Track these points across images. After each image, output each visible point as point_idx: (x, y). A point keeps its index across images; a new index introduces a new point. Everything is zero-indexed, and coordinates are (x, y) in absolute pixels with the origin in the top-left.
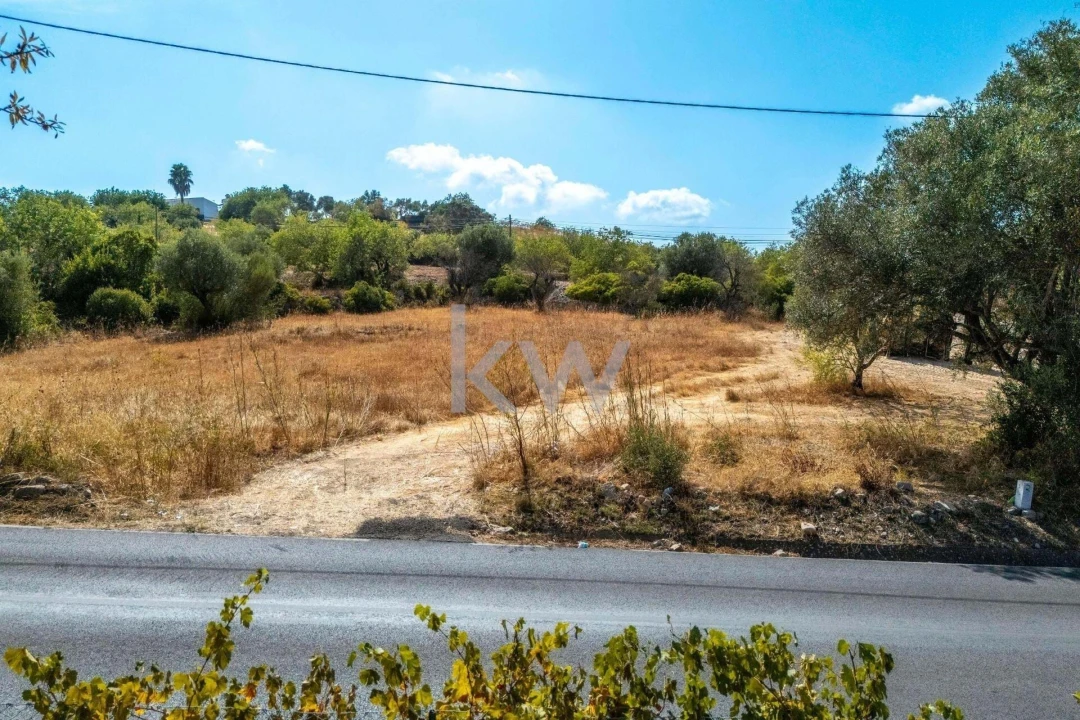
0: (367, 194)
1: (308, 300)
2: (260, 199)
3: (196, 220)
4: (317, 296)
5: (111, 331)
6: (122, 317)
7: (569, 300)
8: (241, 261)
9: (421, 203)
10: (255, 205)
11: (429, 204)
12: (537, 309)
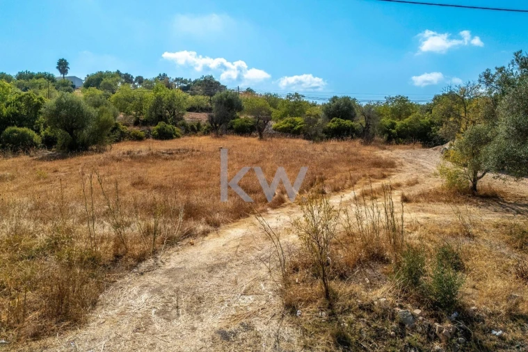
0: (160, 75)
1: (132, 133)
2: (105, 77)
3: (71, 88)
4: (137, 130)
5: (15, 152)
6: (22, 145)
7: (274, 132)
8: (94, 112)
9: (188, 80)
10: (102, 80)
11: (192, 80)
12: (258, 137)
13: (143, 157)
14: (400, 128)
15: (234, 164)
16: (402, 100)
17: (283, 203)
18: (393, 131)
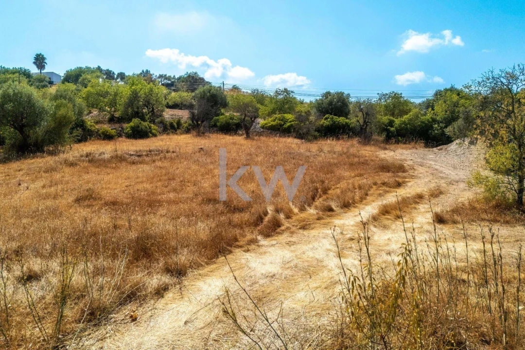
0: (143, 71)
1: (101, 131)
2: (84, 73)
3: (48, 84)
7: (262, 130)
8: (49, 105)
9: (172, 76)
10: (81, 76)
11: (176, 77)
12: (245, 136)
13: (105, 161)
14: (400, 126)
15: (214, 168)
16: (396, 97)
17: (280, 226)
18: (392, 129)
